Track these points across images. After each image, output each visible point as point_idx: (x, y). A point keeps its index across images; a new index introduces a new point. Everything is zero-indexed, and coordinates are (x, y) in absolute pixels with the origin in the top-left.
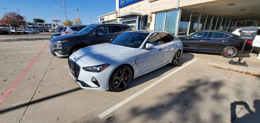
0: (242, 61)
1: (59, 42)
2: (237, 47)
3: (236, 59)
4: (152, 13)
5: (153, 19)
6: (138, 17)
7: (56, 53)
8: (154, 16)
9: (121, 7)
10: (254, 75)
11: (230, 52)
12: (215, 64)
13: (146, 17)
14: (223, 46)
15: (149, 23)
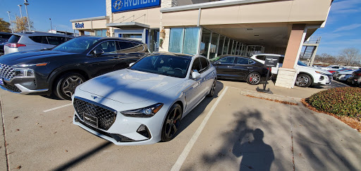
0: (266, 89)
1: (24, 66)
2: (260, 74)
3: (261, 86)
4: (165, 27)
5: (167, 36)
6: (145, 30)
7: (18, 85)
8: (167, 31)
9: (114, 11)
10: (282, 102)
11: (255, 79)
12: (248, 93)
13: (156, 31)
14: (248, 72)
15: (162, 40)
